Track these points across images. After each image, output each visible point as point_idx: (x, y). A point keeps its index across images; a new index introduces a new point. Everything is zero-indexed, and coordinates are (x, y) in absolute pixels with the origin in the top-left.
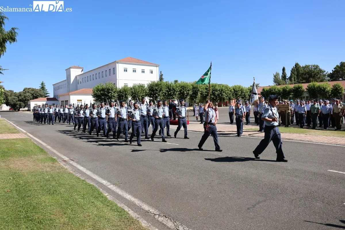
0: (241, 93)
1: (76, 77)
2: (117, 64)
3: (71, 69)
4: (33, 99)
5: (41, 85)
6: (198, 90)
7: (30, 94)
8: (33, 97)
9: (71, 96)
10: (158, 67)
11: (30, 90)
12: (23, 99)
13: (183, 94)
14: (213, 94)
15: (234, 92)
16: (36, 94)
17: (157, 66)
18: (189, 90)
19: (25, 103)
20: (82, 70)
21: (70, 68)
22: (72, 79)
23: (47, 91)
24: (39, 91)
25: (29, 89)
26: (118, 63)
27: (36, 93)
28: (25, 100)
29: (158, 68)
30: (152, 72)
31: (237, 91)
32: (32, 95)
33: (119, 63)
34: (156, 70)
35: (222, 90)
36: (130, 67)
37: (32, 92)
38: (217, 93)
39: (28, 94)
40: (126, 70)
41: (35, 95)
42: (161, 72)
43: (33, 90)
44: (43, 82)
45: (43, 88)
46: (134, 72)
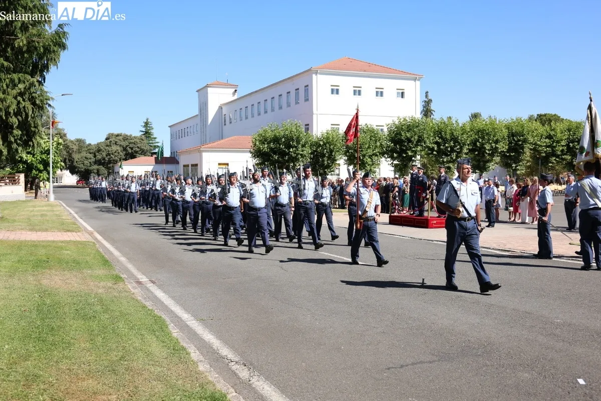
1: (221, 108)
2: (314, 76)
3: (209, 89)
4: (126, 159)
5: (144, 126)
6: (525, 141)
7: (119, 148)
8: (126, 155)
9: (204, 154)
10: (419, 80)
11: (121, 138)
12: (104, 159)
13: (482, 150)
16: (132, 149)
17: (415, 80)
18: (497, 142)
19: (108, 168)
20: (234, 90)
21: (207, 86)
22: (212, 111)
23: (157, 140)
24: (138, 141)
25: (118, 135)
26: (316, 73)
27: (131, 146)
28: (110, 162)
29: (418, 83)
30: (402, 95)
32: (125, 149)
33: (320, 74)
34: (414, 90)
36: (346, 83)
37: (124, 144)
39: (114, 148)
40: (335, 91)
41: (130, 151)
42: (427, 93)
43: (126, 138)
44: (147, 120)
45: (147, 134)
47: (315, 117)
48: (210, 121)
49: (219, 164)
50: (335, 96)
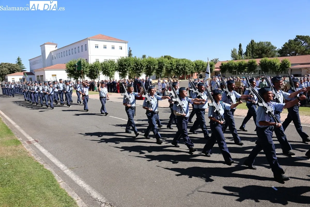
0: (202, 67)
1: (51, 53)
2: (88, 41)
3: (46, 46)
6: (164, 65)
7: (6, 69)
8: (10, 72)
13: (150, 68)
14: (177, 68)
15: (196, 67)
17: (125, 43)
18: (155, 65)
19: (3, 77)
20: (56, 46)
21: (45, 44)
22: (47, 54)
24: (15, 66)
25: (5, 64)
26: (89, 40)
28: (3, 75)
29: (127, 44)
30: (121, 48)
31: (199, 66)
32: (9, 69)
33: (91, 40)
34: (125, 47)
35: (185, 65)
36: (101, 44)
38: (180, 67)
40: (97, 47)
41: (12, 70)
42: (130, 48)
43: (9, 65)
44: (19, 57)
45: (19, 63)
46: (105, 49)
47: (89, 56)
48: (46, 57)
49: (52, 75)
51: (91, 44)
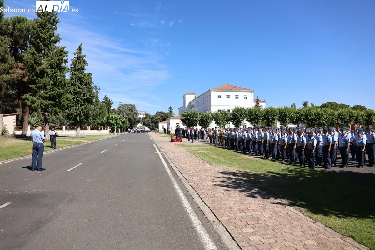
0: (349, 117)
1: (190, 102)
2: (211, 92)
4: (162, 121)
5: (170, 109)
6: (286, 115)
7: (160, 117)
8: (162, 119)
9: (171, 120)
10: (253, 92)
11: (161, 113)
12: (154, 121)
13: (268, 119)
14: (306, 118)
15: (339, 116)
16: (164, 117)
17: (251, 92)
18: (274, 116)
19: (155, 125)
20: (195, 96)
22: (187, 104)
23: (174, 114)
24: (167, 114)
25: (160, 112)
26: (212, 91)
27: (164, 116)
28: (156, 122)
29: (253, 93)
30: (246, 98)
31: (343, 116)
32: (162, 117)
33: (213, 91)
34: (251, 96)
35: (319, 115)
36: (224, 94)
37: (162, 115)
38: (312, 117)
39: (158, 117)
40: (219, 97)
41: (164, 118)
42: (257, 96)
43: (163, 113)
45: (171, 112)
46: (228, 99)
47: (211, 106)
48: (186, 107)
49: (176, 123)
50: (219, 99)
51: (214, 95)
